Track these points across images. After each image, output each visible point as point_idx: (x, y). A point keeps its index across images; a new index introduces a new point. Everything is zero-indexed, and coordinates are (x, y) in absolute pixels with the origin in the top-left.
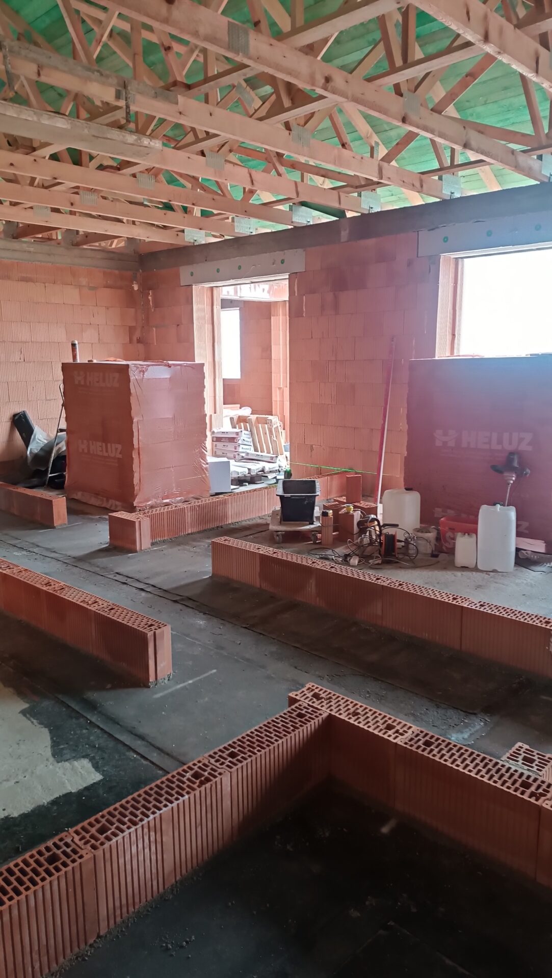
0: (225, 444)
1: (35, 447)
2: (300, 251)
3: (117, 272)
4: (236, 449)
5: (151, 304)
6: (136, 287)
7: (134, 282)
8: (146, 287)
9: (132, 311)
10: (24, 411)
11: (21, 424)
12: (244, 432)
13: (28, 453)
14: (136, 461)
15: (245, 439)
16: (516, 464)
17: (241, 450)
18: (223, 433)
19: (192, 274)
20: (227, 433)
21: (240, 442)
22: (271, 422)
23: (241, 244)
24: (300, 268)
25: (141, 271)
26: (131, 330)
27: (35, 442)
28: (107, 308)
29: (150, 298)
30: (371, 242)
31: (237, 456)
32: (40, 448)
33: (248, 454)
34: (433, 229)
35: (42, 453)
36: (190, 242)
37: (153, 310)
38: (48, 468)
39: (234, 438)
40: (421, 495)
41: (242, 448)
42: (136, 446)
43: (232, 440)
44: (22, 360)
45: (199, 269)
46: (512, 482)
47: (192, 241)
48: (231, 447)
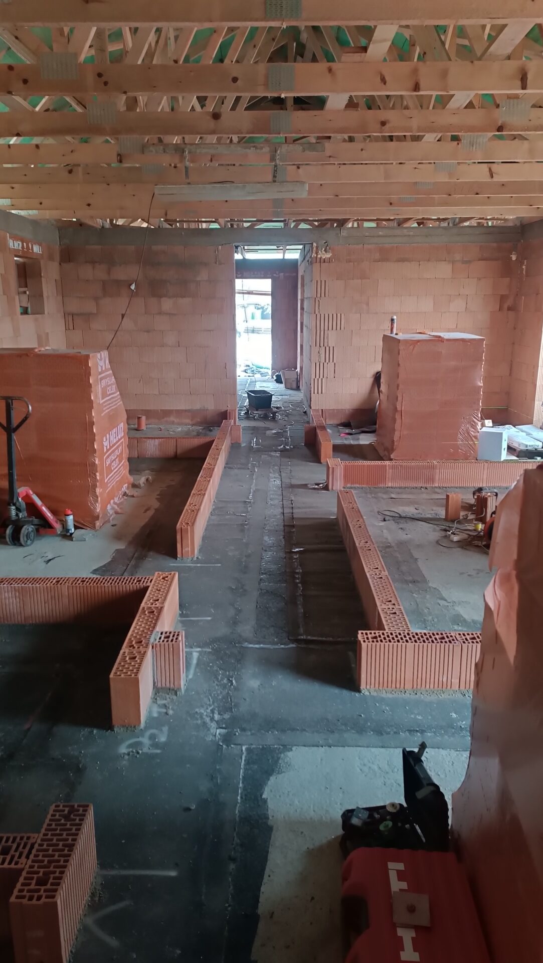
3: (495, 245)
5: (524, 273)
6: (514, 258)
7: (514, 252)
8: (522, 257)
26: (503, 298)
29: (524, 267)
42: (399, 409)
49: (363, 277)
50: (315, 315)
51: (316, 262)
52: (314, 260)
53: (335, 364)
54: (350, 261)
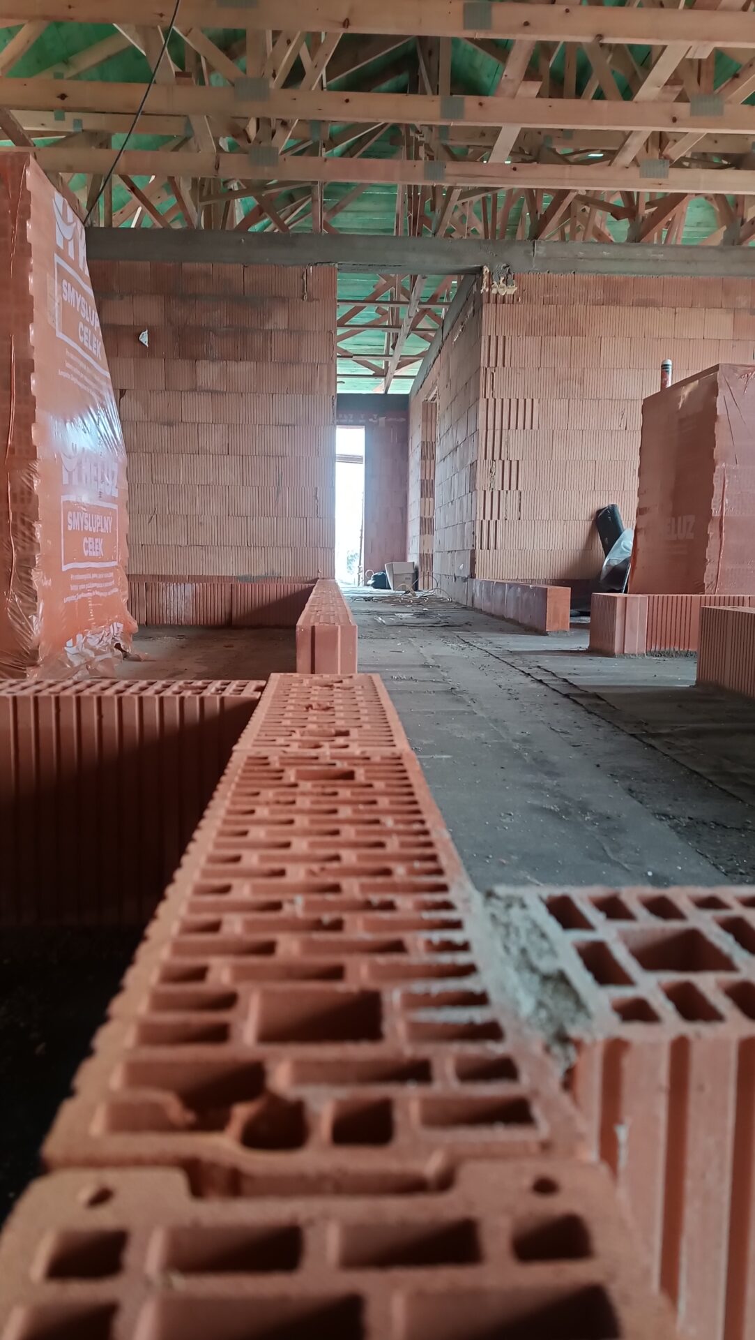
1: (616, 557)
10: (612, 505)
11: (607, 525)
13: (605, 564)
14: (713, 543)
27: (618, 550)
42: (715, 513)
50: (485, 400)
51: (489, 302)
52: (485, 299)
53: (520, 493)
54: (549, 302)
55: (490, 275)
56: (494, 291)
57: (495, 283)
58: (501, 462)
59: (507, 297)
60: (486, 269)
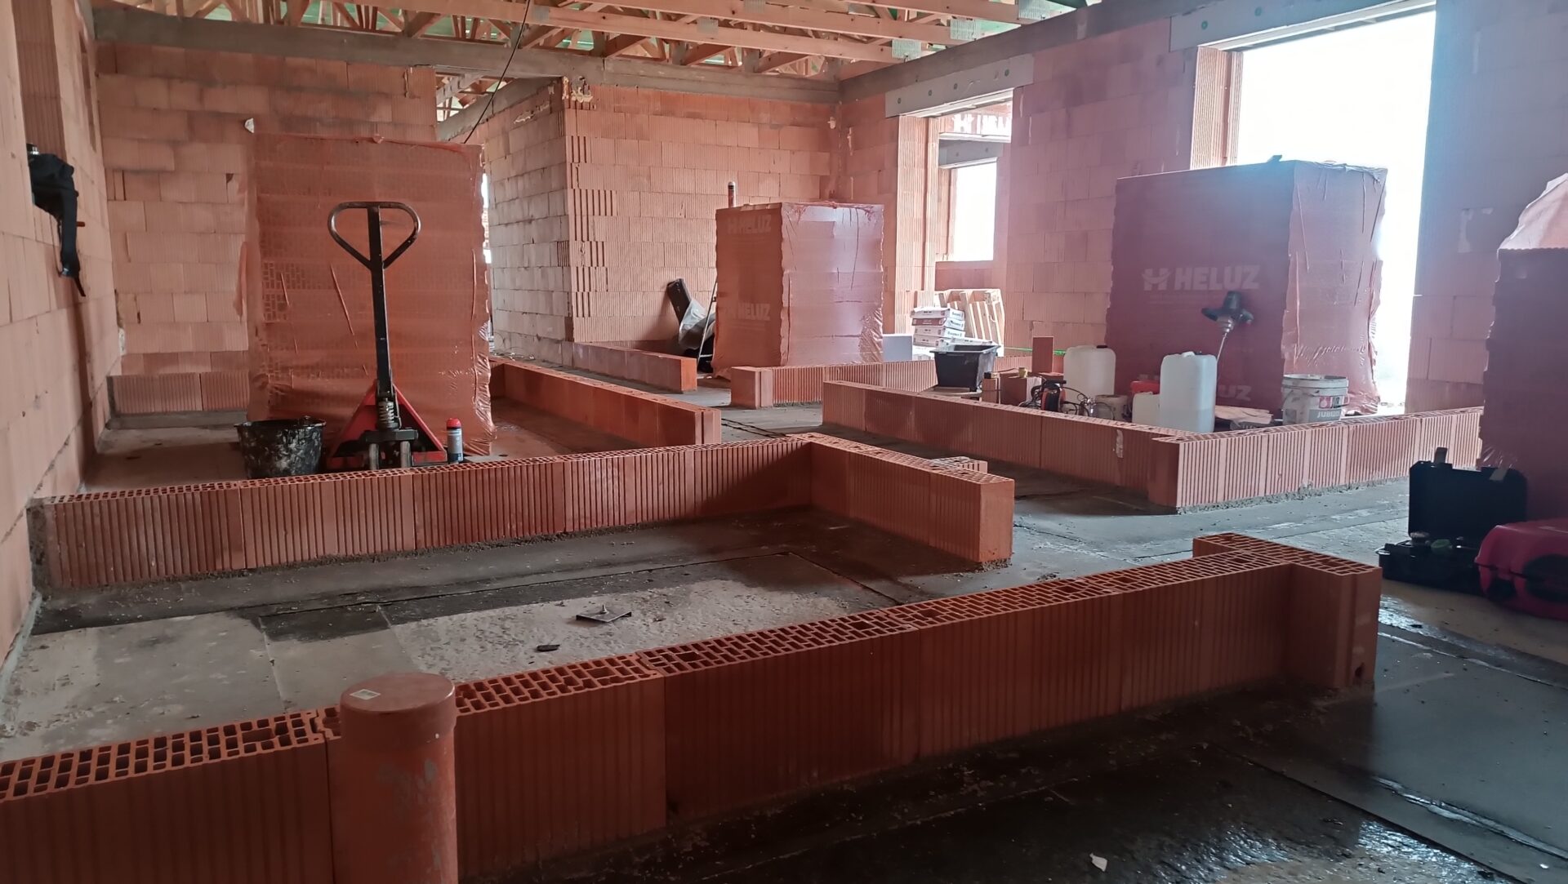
0: (928, 327)
1: (688, 323)
2: (1028, 56)
3: (808, 105)
4: (939, 333)
5: (850, 146)
6: (833, 125)
7: (831, 118)
8: (844, 125)
9: (826, 155)
10: (680, 280)
11: (677, 296)
12: (952, 310)
13: (681, 328)
14: (785, 324)
15: (954, 321)
16: (1234, 306)
17: (946, 335)
18: (925, 312)
19: (899, 101)
20: (930, 312)
21: (946, 324)
22: (990, 297)
23: (956, 55)
24: (1027, 80)
25: (841, 103)
26: (823, 181)
27: (689, 317)
28: (793, 152)
29: (849, 137)
30: (1112, 38)
31: (940, 343)
32: (694, 324)
33: (954, 340)
34: (1189, 13)
35: (696, 330)
36: (899, 59)
37: (851, 154)
38: (699, 350)
39: (939, 319)
40: (1114, 350)
41: (949, 333)
42: (785, 304)
43: (936, 322)
44: (683, 216)
45: (907, 93)
46: (1228, 330)
47: (902, 57)
48: (934, 331)
49: (641, 136)
50: (572, 190)
51: (570, 108)
52: (566, 105)
53: (607, 269)
54: (618, 111)
55: (570, 85)
56: (573, 99)
57: (574, 92)
58: (589, 243)
59: (584, 105)
60: (566, 80)
